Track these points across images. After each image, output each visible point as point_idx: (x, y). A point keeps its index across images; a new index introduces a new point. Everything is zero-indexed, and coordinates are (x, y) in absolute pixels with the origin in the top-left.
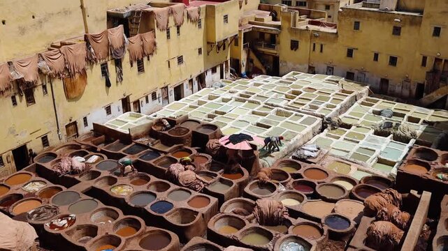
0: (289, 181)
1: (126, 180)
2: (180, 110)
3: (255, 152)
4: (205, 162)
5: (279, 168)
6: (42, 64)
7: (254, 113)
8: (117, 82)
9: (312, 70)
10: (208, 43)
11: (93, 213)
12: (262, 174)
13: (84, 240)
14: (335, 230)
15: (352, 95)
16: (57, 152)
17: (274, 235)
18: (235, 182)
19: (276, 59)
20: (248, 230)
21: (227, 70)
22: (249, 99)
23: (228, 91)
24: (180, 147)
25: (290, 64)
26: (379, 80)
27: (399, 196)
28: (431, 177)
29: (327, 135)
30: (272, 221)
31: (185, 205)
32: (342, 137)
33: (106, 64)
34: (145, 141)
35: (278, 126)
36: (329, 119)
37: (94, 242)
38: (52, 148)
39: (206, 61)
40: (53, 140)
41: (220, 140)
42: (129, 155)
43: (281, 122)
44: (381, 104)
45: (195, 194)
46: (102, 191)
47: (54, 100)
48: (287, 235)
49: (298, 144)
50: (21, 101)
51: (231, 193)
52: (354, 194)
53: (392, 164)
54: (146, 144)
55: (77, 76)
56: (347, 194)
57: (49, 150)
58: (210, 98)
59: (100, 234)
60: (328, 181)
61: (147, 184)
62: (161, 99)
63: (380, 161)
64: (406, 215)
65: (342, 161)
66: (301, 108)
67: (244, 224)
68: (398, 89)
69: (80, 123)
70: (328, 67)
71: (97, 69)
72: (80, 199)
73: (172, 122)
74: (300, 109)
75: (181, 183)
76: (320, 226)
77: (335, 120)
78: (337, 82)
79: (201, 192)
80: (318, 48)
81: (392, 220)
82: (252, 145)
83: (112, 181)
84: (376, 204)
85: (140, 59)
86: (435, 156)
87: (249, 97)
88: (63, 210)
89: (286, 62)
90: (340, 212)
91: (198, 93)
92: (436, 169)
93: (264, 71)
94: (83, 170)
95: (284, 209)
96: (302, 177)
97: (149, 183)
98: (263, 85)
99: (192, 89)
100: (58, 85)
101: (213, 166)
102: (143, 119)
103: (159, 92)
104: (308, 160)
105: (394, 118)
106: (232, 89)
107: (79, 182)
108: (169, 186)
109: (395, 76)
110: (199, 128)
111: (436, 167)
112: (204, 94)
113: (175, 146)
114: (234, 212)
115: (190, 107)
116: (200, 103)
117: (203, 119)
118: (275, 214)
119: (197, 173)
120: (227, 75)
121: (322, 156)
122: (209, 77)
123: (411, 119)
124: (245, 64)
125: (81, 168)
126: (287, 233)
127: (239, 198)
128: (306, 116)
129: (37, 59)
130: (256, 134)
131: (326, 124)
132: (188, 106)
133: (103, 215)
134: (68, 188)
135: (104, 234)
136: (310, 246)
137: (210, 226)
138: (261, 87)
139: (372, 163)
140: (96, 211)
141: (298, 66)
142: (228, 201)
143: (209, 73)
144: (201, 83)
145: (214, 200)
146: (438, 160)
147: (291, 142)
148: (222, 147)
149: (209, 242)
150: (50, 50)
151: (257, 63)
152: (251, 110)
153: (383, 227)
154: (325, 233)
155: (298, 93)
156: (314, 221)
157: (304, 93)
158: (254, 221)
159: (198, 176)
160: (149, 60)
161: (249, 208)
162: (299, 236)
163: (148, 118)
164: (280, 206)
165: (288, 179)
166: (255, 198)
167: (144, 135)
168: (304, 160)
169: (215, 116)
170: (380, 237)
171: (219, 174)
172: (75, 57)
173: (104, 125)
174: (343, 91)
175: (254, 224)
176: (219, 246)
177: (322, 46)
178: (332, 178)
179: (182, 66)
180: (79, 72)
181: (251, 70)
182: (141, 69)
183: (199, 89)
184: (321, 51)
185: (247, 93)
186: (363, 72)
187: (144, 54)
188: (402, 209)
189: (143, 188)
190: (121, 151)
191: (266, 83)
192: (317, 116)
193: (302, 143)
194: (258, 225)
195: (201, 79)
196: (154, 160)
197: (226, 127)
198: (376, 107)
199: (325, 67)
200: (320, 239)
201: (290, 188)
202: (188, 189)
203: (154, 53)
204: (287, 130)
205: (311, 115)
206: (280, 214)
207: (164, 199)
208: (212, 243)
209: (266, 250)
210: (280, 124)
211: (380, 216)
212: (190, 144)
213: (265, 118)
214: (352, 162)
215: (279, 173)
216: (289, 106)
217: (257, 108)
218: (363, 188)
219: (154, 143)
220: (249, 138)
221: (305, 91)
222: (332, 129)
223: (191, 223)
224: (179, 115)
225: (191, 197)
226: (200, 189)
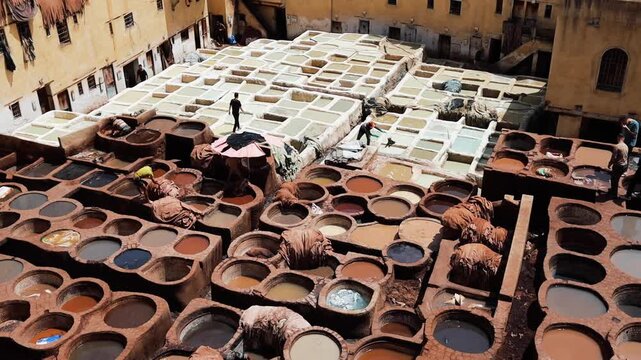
0: (326, 199)
1: (65, 222)
2: (139, 102)
3: (268, 158)
5: (308, 181)
7: (257, 99)
8: (26, 62)
9: (336, 27)
11: (20, 279)
12: (284, 193)
14: (404, 265)
15: (402, 61)
17: (316, 282)
18: (244, 208)
19: (280, 13)
20: (275, 279)
21: (205, 34)
22: (248, 77)
23: (212, 67)
24: (149, 161)
25: (303, 20)
26: (437, 37)
27: (489, 205)
28: (530, 174)
30: (308, 263)
31: (171, 252)
32: (394, 126)
33: (2, 30)
34: (87, 156)
35: (298, 116)
36: (372, 101)
37: (26, 328)
39: (170, 21)
41: (213, 145)
42: (64, 182)
43: (301, 111)
44: (444, 73)
45: (184, 232)
46: (28, 243)
48: (335, 281)
49: (331, 143)
51: (239, 226)
52: (424, 208)
53: (468, 160)
54: (91, 161)
56: (413, 209)
58: (185, 80)
59: (35, 314)
60: (383, 193)
61: (103, 225)
62: (103, 86)
63: (452, 157)
64: (502, 232)
65: (399, 161)
66: (328, 86)
67: (268, 271)
68: (464, 50)
70: (361, 22)
73: (132, 122)
74: (327, 89)
75: (159, 218)
76: (381, 261)
77: (380, 101)
78: (377, 43)
79: (191, 229)
81: (483, 241)
82: (264, 150)
83: (41, 226)
84: (459, 220)
85: (61, 21)
86: (532, 144)
87: (246, 74)
89: (295, 16)
90: (406, 237)
91: (164, 73)
92: (535, 162)
93: (263, 32)
95: (326, 242)
96: (344, 191)
97: (106, 222)
98: (264, 54)
99: (153, 68)
102: (78, 122)
103: (99, 76)
104: (350, 164)
105: (463, 93)
106: (219, 63)
109: (459, 29)
110: (176, 128)
111: (536, 158)
112: (174, 73)
113: (141, 160)
114: (248, 254)
115: (154, 96)
116: (170, 89)
117: (178, 113)
118: (313, 251)
119: (183, 199)
120: (207, 41)
121: (369, 157)
122: (179, 47)
123: (488, 93)
124: (232, 23)
126: (334, 277)
127: (255, 232)
128: (337, 98)
130: (266, 132)
132: (150, 94)
133: (33, 282)
135: (42, 313)
136: (370, 292)
137: (216, 279)
138: (262, 58)
139: (442, 161)
140: (23, 277)
141: (315, 21)
142: (238, 239)
143: (178, 40)
144: (167, 57)
145: (215, 240)
146: (537, 149)
148: (217, 157)
149: (218, 304)
151: (252, 21)
152: (252, 96)
153: (472, 252)
154: (390, 270)
155: (320, 64)
156: (371, 256)
157: (330, 62)
158: (282, 264)
159: (184, 205)
160: (76, 22)
161: (272, 246)
162: (352, 279)
163: (87, 119)
164: (319, 237)
165: (324, 197)
166: (279, 230)
167: (87, 146)
168: (343, 165)
169: (197, 108)
170: (470, 266)
171: (217, 198)
173: (13, 134)
174: (387, 57)
175: (283, 269)
176: (234, 309)
178: (389, 188)
179: (134, 29)
181: (242, 32)
182: (64, 38)
183: (164, 67)
185: (242, 68)
186: (412, 26)
187: (66, 12)
188: (495, 223)
189: (97, 231)
190: (49, 176)
191: (268, 51)
192: (354, 97)
193: (336, 140)
194: (288, 270)
195: (166, 50)
196: (109, 186)
197: (217, 125)
198: (437, 78)
199: (356, 21)
200: (383, 281)
201: (328, 210)
202: (172, 226)
204: (312, 121)
205: (345, 96)
206: (320, 249)
207: (134, 246)
208: (223, 306)
209: (307, 305)
210: (299, 114)
211: (465, 237)
212: (164, 155)
213: (275, 105)
214: (412, 162)
215: (310, 188)
216: (309, 84)
217: (261, 91)
218: (434, 198)
219: (105, 158)
220: (258, 138)
221: (331, 59)
222: (377, 116)
223: (185, 279)
224: (137, 111)
225: (179, 237)
226: (190, 224)
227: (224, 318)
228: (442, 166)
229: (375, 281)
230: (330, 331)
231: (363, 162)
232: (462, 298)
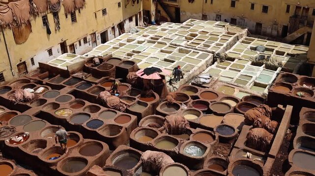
0: (190, 101)
1: (67, 105)
2: (106, 50)
3: (163, 80)
4: (126, 89)
5: (182, 92)
7: (162, 51)
8: (56, 30)
9: (204, 18)
12: (169, 97)
13: (36, 151)
14: (224, 136)
15: (235, 36)
16: (12, 85)
17: (179, 141)
18: (149, 103)
19: (178, 10)
20: (160, 138)
21: (140, 19)
22: (158, 41)
23: (142, 35)
24: (107, 79)
25: (188, 14)
26: (255, 24)
27: (270, 109)
28: (293, 95)
29: (217, 66)
30: (177, 132)
31: (113, 122)
32: (228, 67)
33: (46, 16)
34: (79, 75)
35: (181, 60)
36: (218, 54)
37: (44, 152)
38: (8, 82)
39: (124, 12)
40: (8, 76)
41: (137, 73)
42: (68, 86)
43: (182, 58)
44: (256, 42)
45: (119, 113)
46: (50, 114)
47: (6, 45)
48: (189, 141)
49: (196, 74)
51: (147, 112)
52: (237, 109)
53: (264, 86)
54: (81, 77)
55: (23, 26)
56: (232, 109)
57: (6, 84)
58: (129, 41)
59: (49, 146)
60: (218, 100)
62: (91, 42)
63: (256, 84)
64: (275, 123)
65: (228, 85)
66: (197, 47)
67: (157, 134)
68: (269, 31)
69: (29, 62)
70: (217, 15)
71: (39, 20)
72: (32, 121)
75: (109, 106)
76: (213, 133)
77: (222, 55)
78: (224, 26)
79: (124, 112)
81: (265, 127)
82: (161, 76)
83: (56, 106)
84: (253, 116)
85: (73, 12)
87: (158, 39)
88: (19, 129)
89: (185, 12)
90: (227, 123)
91: (119, 37)
92: (296, 89)
93: (169, 19)
94: (33, 99)
95: (186, 122)
96: (199, 98)
97: (85, 106)
98: (169, 30)
99: (114, 34)
100: (9, 33)
101: (132, 92)
102: (77, 59)
103: (89, 37)
104: (204, 85)
105: (266, 52)
106: (145, 34)
107: (30, 108)
108: (100, 109)
109: (267, 20)
110: (121, 63)
111: (296, 87)
112: (123, 38)
113: (103, 78)
114: (149, 126)
115: (114, 48)
116: (121, 45)
117: (123, 57)
118: (180, 126)
119: (121, 98)
120: (141, 23)
121: (214, 82)
122: (127, 25)
123: (278, 53)
124: (154, 14)
125: (31, 97)
126: (189, 139)
127: (153, 115)
128: (201, 53)
130: (164, 67)
131: (216, 58)
132: (112, 47)
133: (50, 132)
134: (22, 112)
135: (52, 146)
136: (206, 148)
137: (132, 137)
138: (167, 31)
139: (250, 86)
140: (45, 129)
141: (194, 15)
142: (145, 118)
143: (127, 22)
144: (121, 29)
145: (134, 118)
146: (298, 82)
147: (190, 73)
148: (139, 77)
149: (132, 148)
151: (163, 13)
152: (160, 49)
153: (258, 132)
154: (217, 138)
155: (195, 36)
156: (208, 130)
157: (199, 35)
158: (164, 131)
159: (121, 100)
160: (80, 12)
162: (198, 141)
163: (81, 58)
164: (183, 120)
165: (189, 100)
166: (164, 115)
167: (79, 70)
168: (200, 85)
169: (133, 55)
170: (256, 139)
171: (137, 98)
172: (21, 11)
173: (48, 63)
174: (228, 33)
175: (165, 134)
176: (139, 151)
178: (221, 98)
179: (106, 16)
180: (24, 23)
181: (159, 19)
182: (74, 20)
183: (120, 34)
184: (212, 3)
185: (156, 36)
186: (243, 18)
187: (75, 8)
188: (272, 119)
189: (80, 110)
190: (61, 84)
191: (170, 29)
192: (209, 52)
193: (198, 73)
194: (167, 135)
195: (121, 26)
196: (88, 89)
197: (141, 63)
198: (253, 44)
199: (215, 15)
200: (213, 143)
201: (190, 107)
202: (114, 110)
203: (84, 7)
204: (187, 63)
205: (205, 51)
206: (183, 126)
207: (96, 118)
208: (134, 149)
209: (174, 152)
210: (182, 59)
211: (256, 125)
212: (114, 76)
213: (170, 55)
214: (235, 86)
215: (182, 96)
216: (188, 45)
217: (164, 48)
218: (243, 104)
219: (87, 76)
220: (159, 70)
222: (220, 62)
223: (118, 135)
224: (105, 54)
225: (117, 115)
226: (123, 109)
227: (134, 155)
228: (251, 89)
229: (209, 143)
230: (183, 166)
231: (210, 84)
232: (251, 154)
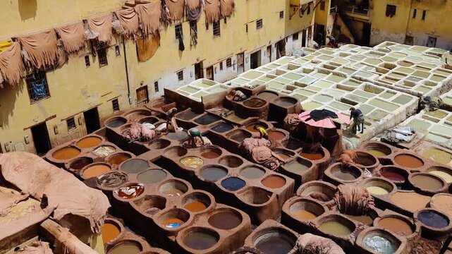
0: (377, 167)
1: (196, 152)
2: (256, 79)
3: (338, 131)
4: (282, 138)
5: (365, 151)
6: (116, 23)
7: (338, 87)
8: (191, 45)
9: (409, 40)
10: (291, 6)
11: (164, 183)
12: (345, 157)
13: (151, 211)
14: (430, 228)
16: (127, 117)
17: (357, 226)
18: (315, 163)
19: (367, 27)
20: (327, 217)
21: (309, 37)
22: (335, 71)
23: (310, 61)
24: (255, 120)
25: (383, 33)
29: (424, 117)
30: (354, 211)
31: (258, 184)
32: (443, 120)
33: (181, 25)
34: (217, 111)
35: (366, 103)
36: (427, 99)
37: (162, 215)
38: (123, 112)
39: (288, 26)
40: (124, 104)
41: (300, 115)
42: (200, 126)
43: (370, 99)
45: (269, 172)
46: (171, 161)
47: (126, 61)
48: (372, 228)
49: (389, 125)
50: (94, 62)
51: (309, 175)
54: (219, 114)
55: (150, 37)
56: (446, 187)
57: (120, 114)
59: (168, 207)
60: (423, 170)
61: (219, 158)
62: (236, 66)
65: (441, 148)
66: (394, 84)
67: (323, 211)
69: (151, 88)
70: (430, 38)
71: (171, 30)
72: (149, 168)
73: (247, 92)
74: (393, 86)
75: (255, 159)
76: (412, 221)
77: (435, 99)
78: (440, 55)
79: (276, 171)
80: (419, 14)
82: (335, 123)
83: (182, 151)
85: (216, 21)
87: (333, 68)
88: (132, 178)
89: (378, 30)
91: (276, 62)
93: (352, 39)
94: (153, 138)
95: (370, 198)
96: (392, 164)
97: (221, 156)
98: (350, 56)
99: (270, 57)
100: (131, 47)
102: (216, 87)
103: (234, 59)
104: (400, 144)
106: (315, 59)
107: (149, 150)
108: (241, 162)
110: (277, 100)
112: (283, 62)
113: (250, 118)
114: (312, 196)
115: (267, 76)
116: (279, 73)
117: (281, 90)
118: (359, 203)
119: (273, 150)
120: (310, 43)
121: (418, 140)
122: (290, 45)
124: (331, 31)
125: (150, 136)
126: (372, 225)
127: (318, 181)
128: (399, 94)
129: (111, 18)
130: (341, 111)
131: (423, 104)
132: (265, 75)
133: (171, 187)
134: (137, 155)
135: (172, 207)
136: (399, 243)
137: (285, 209)
138: (348, 57)
140: (166, 182)
141: (393, 35)
142: (306, 184)
143: (290, 39)
144: (281, 50)
145: (290, 181)
147: (380, 123)
148: (302, 123)
150: (124, 8)
151: (345, 31)
152: (335, 84)
154: (418, 229)
155: (391, 67)
156: (405, 215)
157: (399, 66)
158: (334, 208)
159: (274, 154)
160: (225, 22)
161: (330, 193)
162: (386, 230)
163: (221, 87)
164: (365, 194)
165: (376, 165)
166: (337, 183)
167: (218, 104)
168: (395, 144)
169: (295, 88)
171: (297, 153)
172: (150, 16)
173: (176, 91)
175: (335, 212)
176: (294, 232)
177: (424, 12)
178: (428, 167)
179: (262, 30)
180: (152, 34)
182: (217, 32)
183: (278, 58)
184: (423, 18)
185: (331, 63)
187: (220, 16)
189: (214, 161)
190: (192, 121)
191: (353, 54)
192: (413, 94)
193: (393, 124)
194: (338, 213)
195: (281, 46)
196: (227, 132)
197: (306, 101)
199: (426, 37)
200: (411, 236)
201: (377, 175)
202: (262, 167)
203: (232, 16)
204: (377, 108)
205: (407, 93)
206: (365, 203)
207: (235, 176)
208: (287, 228)
209: (348, 241)
210: (368, 101)
212: (266, 117)
213: (351, 93)
215: (366, 157)
216: (379, 81)
217: (342, 82)
219: (228, 114)
220: (333, 115)
221: (400, 64)
222: (430, 111)
223: (265, 204)
224: (255, 85)
225: (266, 175)
226: (275, 167)
227: (286, 237)
229: (404, 236)
